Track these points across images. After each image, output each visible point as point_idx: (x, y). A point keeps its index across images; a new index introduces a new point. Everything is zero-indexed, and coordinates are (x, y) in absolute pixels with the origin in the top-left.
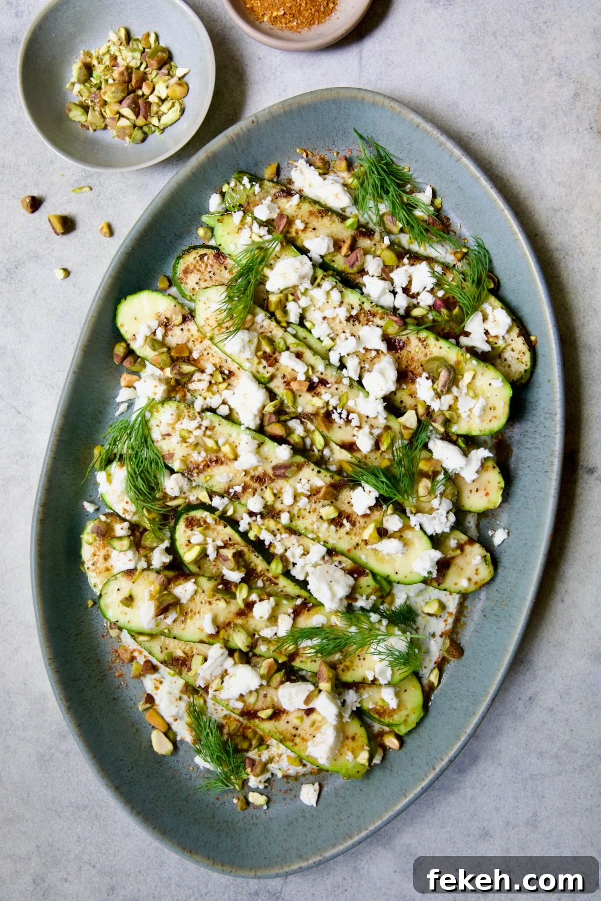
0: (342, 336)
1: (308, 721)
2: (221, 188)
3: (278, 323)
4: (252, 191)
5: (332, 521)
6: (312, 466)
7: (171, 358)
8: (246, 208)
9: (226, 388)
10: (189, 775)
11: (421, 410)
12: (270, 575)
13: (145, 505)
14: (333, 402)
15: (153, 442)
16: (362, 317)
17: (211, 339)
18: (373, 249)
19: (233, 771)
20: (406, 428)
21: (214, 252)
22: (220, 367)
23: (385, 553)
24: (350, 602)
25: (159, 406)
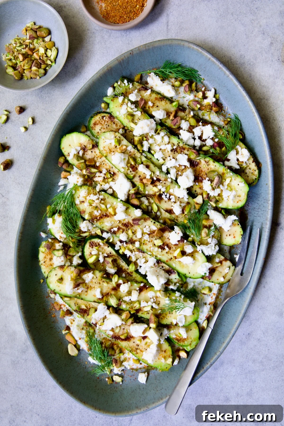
0: (169, 158)
1: (144, 342)
2: (114, 85)
3: (138, 150)
4: (128, 87)
5: (160, 247)
6: (151, 220)
7: (86, 165)
8: (125, 95)
9: (112, 181)
10: (85, 366)
11: (205, 196)
12: (129, 271)
13: (71, 235)
14: (163, 190)
15: (76, 205)
16: (178, 150)
17: (106, 157)
18: (185, 117)
19: (107, 365)
20: (197, 204)
21: (109, 115)
22: (109, 170)
23: (184, 263)
24: (167, 286)
25: (79, 188)
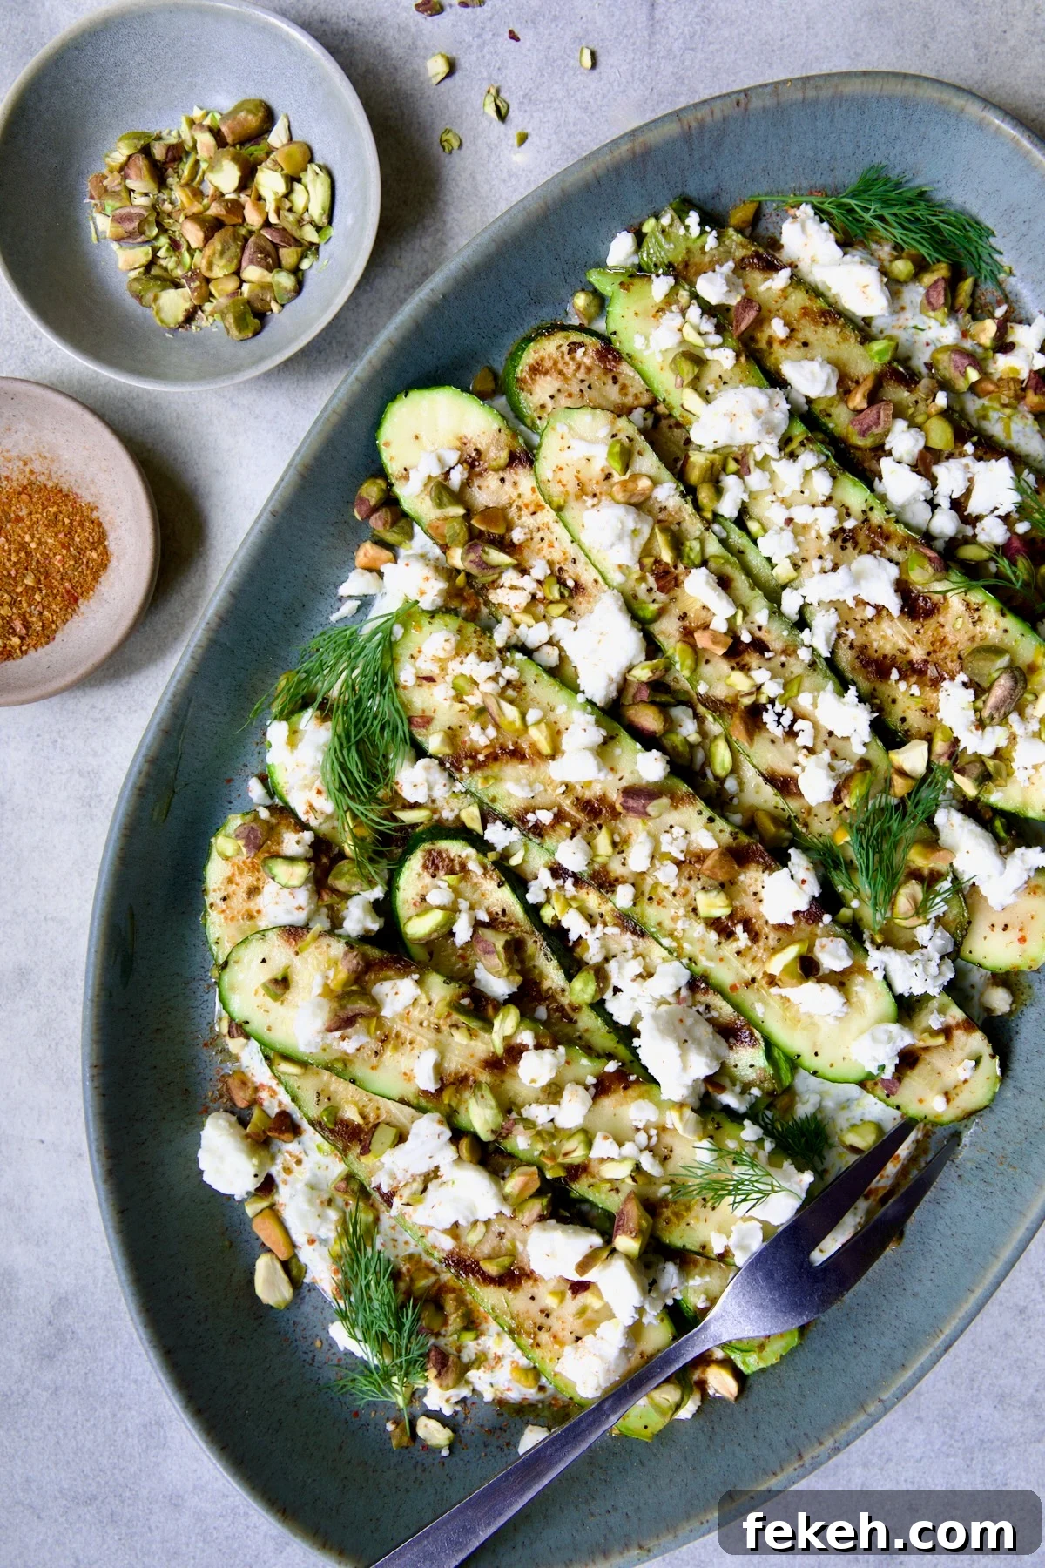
0: (816, 565)
1: (572, 1304)
2: (641, 225)
3: (698, 508)
4: (699, 243)
5: (715, 924)
6: (700, 805)
7: (470, 528)
8: (683, 273)
9: (564, 615)
10: (311, 1355)
11: (940, 746)
12: (565, 1001)
13: (353, 805)
14: (772, 689)
15: (397, 686)
16: (861, 538)
17: (559, 509)
18: (911, 411)
19: (401, 1367)
20: (902, 773)
21: (599, 344)
22: (561, 569)
23: (802, 1010)
24: (710, 1090)
25: (425, 621)
